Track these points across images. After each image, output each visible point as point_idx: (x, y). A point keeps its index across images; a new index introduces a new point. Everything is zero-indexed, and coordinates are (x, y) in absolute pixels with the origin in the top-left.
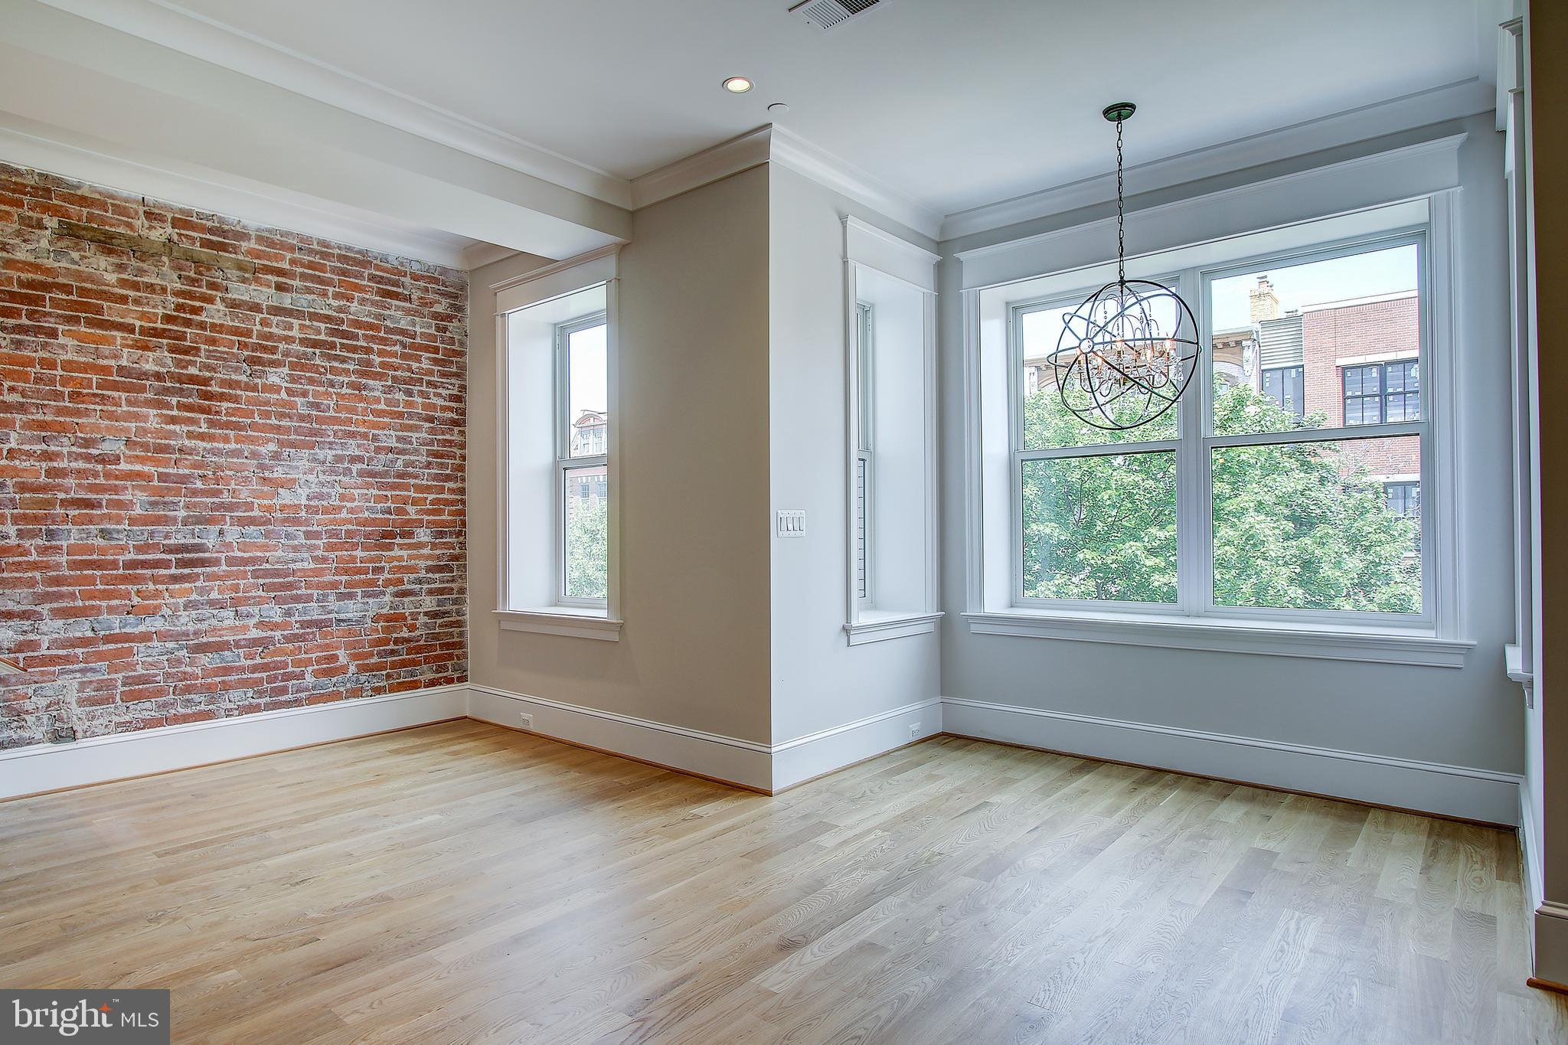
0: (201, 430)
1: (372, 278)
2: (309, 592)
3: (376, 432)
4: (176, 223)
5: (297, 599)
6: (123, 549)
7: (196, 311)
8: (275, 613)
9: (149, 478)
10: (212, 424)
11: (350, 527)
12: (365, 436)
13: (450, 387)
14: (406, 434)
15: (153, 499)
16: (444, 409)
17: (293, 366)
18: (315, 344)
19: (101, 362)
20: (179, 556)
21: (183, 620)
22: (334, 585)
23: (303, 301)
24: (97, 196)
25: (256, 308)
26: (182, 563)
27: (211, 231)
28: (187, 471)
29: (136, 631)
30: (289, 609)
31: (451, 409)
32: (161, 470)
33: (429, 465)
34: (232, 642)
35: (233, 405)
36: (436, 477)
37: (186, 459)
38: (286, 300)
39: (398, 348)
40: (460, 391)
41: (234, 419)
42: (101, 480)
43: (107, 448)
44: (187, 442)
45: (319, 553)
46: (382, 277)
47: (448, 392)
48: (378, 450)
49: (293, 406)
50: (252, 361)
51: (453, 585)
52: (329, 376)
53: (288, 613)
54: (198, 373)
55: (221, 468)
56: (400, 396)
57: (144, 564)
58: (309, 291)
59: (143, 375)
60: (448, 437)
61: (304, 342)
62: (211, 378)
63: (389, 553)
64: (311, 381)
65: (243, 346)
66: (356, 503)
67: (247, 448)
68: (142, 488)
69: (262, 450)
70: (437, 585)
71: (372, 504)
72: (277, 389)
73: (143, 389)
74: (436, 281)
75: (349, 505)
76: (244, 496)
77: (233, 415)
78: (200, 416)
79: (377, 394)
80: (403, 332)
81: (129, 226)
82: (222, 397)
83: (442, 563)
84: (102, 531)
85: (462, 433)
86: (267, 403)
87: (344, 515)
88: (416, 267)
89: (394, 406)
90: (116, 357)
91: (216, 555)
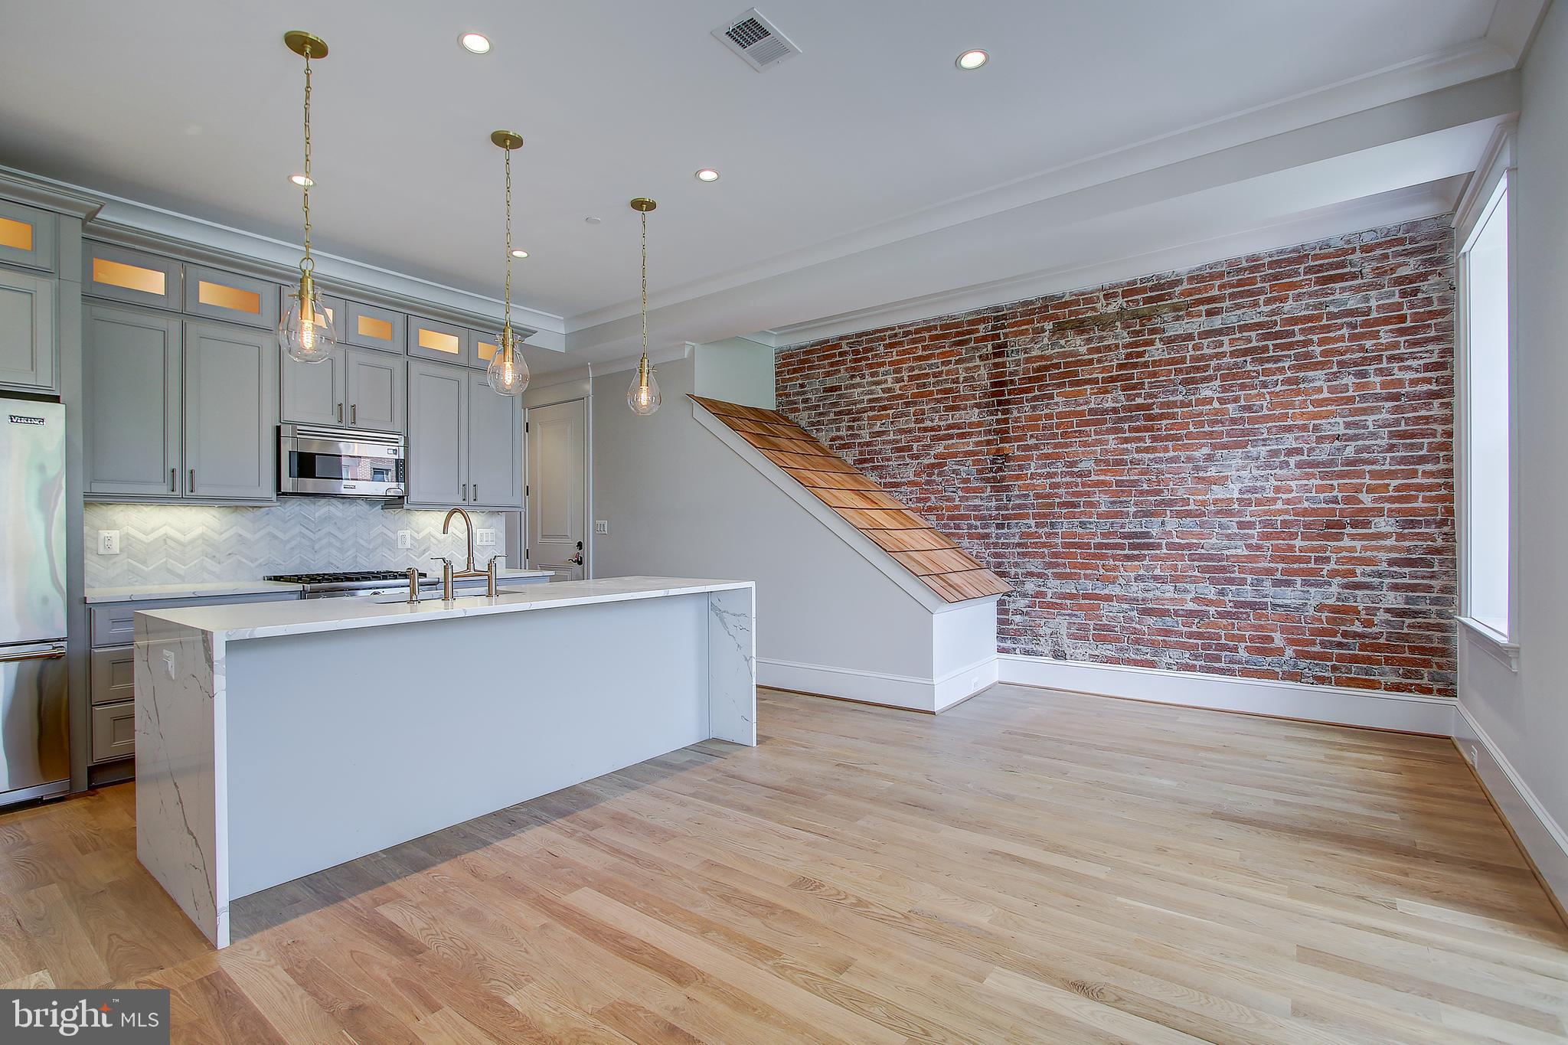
0: (1146, 445)
1: (1309, 270)
2: (1242, 576)
3: (1316, 422)
4: (1125, 294)
5: (1231, 581)
6: (1094, 535)
7: (1141, 355)
8: (1211, 592)
9: (1110, 484)
10: (1154, 439)
11: (1287, 517)
12: (1304, 428)
13: (1425, 355)
14: (1357, 418)
15: (1113, 499)
16: (1414, 382)
17: (1224, 378)
18: (1245, 352)
19: (1078, 409)
20: (1131, 541)
21: (1134, 589)
22: (1269, 572)
23: (1232, 318)
24: (1075, 297)
25: (1189, 337)
26: (1133, 547)
27: (1152, 289)
28: (1136, 478)
29: (1103, 593)
30: (1223, 589)
31: (1428, 381)
32: (1117, 478)
33: (1391, 448)
34: (1172, 611)
35: (1171, 422)
36: (1403, 461)
37: (1136, 468)
38: (1217, 322)
39: (1345, 331)
40: (1442, 357)
41: (1172, 432)
42: (1080, 489)
43: (1083, 466)
44: (1136, 456)
45: (1254, 542)
46: (1321, 266)
47: (1421, 362)
48: (1320, 440)
49: (1225, 412)
50: (1185, 382)
51: (1433, 582)
52: (1262, 378)
53: (1222, 593)
54: (1143, 402)
55: (1160, 472)
56: (1349, 380)
57: (1107, 546)
58: (1239, 306)
59: (1106, 411)
60: (1423, 413)
61: (1233, 354)
62: (1154, 403)
63: (1335, 543)
64: (1243, 387)
65: (1178, 371)
66: (1294, 494)
67: (1183, 455)
68: (1105, 492)
69: (1197, 454)
70: (1407, 581)
71: (1314, 494)
72: (1209, 401)
73: (1104, 422)
74: (1401, 241)
75: (1284, 496)
76: (1181, 493)
77: (1171, 429)
78: (1145, 434)
79: (1317, 384)
80: (1351, 313)
81: (1094, 309)
82: (1162, 416)
83: (1414, 556)
84: (1080, 523)
85: (1448, 405)
86: (1200, 414)
87: (1279, 505)
88: (1368, 239)
89: (1342, 392)
90: (1087, 403)
91: (1159, 541)
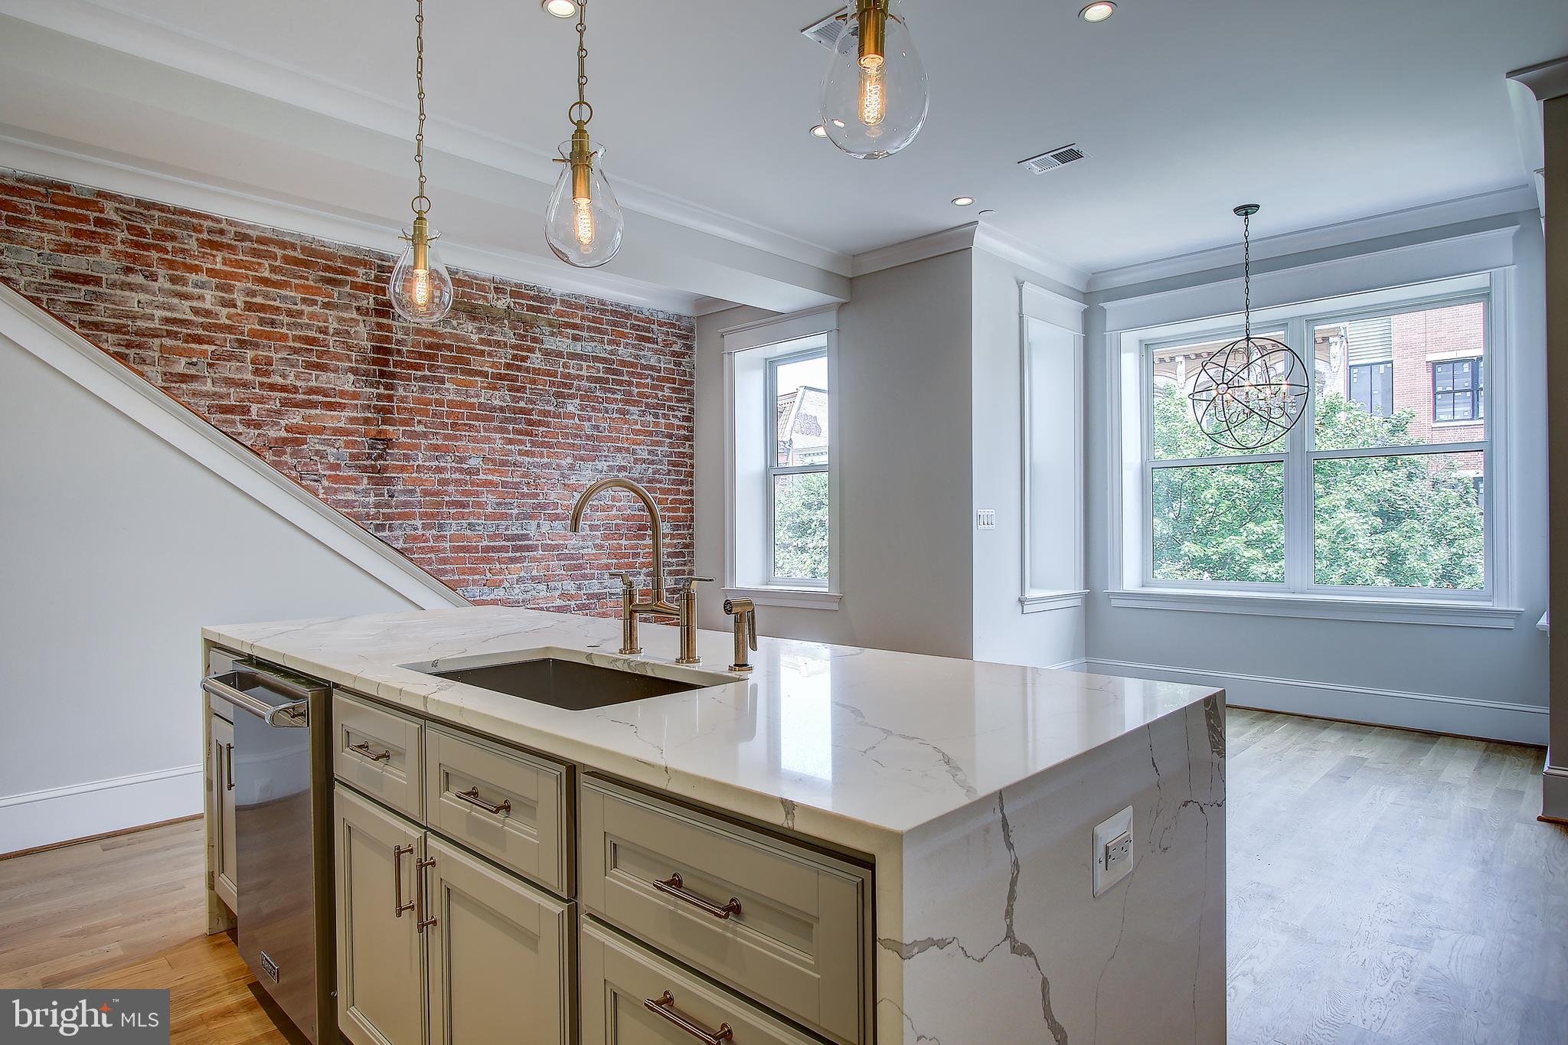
0: (527, 449)
1: (633, 327)
2: (592, 571)
3: (635, 447)
4: (513, 294)
5: (584, 577)
6: (481, 537)
7: (524, 359)
8: (570, 586)
9: (496, 485)
10: (533, 444)
11: (618, 521)
12: (627, 450)
13: (683, 410)
14: (654, 448)
15: (499, 500)
16: (679, 427)
17: (582, 398)
18: (597, 380)
19: (469, 400)
20: (514, 543)
21: (517, 591)
22: (608, 567)
23: (588, 348)
24: (467, 278)
25: (560, 354)
26: (516, 549)
27: (532, 298)
28: (518, 480)
29: (489, 598)
30: (580, 584)
31: (683, 427)
32: (503, 479)
33: (669, 473)
35: (546, 429)
36: (674, 482)
37: (518, 471)
38: (578, 348)
39: (649, 380)
40: (690, 413)
41: (546, 440)
42: (469, 487)
43: (474, 462)
44: (518, 458)
45: (598, 541)
46: (639, 326)
47: (682, 414)
48: (636, 461)
49: (580, 427)
50: (558, 395)
51: (685, 568)
52: (605, 405)
53: (579, 588)
54: (525, 406)
55: (538, 477)
56: (650, 418)
57: (493, 549)
58: (592, 339)
59: (493, 409)
60: (681, 450)
61: (589, 379)
62: (533, 409)
63: (642, 542)
64: (594, 409)
65: (552, 383)
66: (622, 503)
67: (554, 461)
68: (493, 493)
69: (564, 463)
70: (674, 568)
71: (632, 504)
72: (571, 416)
73: (492, 419)
74: (673, 326)
75: (617, 504)
76: (553, 497)
77: (546, 437)
78: (526, 438)
79: (635, 417)
80: (652, 368)
81: (485, 298)
82: (539, 423)
83: (678, 550)
84: (469, 524)
85: (691, 446)
86: (567, 427)
87: (614, 512)
88: (661, 315)
89: (647, 427)
90: (478, 396)
91: (536, 542)
